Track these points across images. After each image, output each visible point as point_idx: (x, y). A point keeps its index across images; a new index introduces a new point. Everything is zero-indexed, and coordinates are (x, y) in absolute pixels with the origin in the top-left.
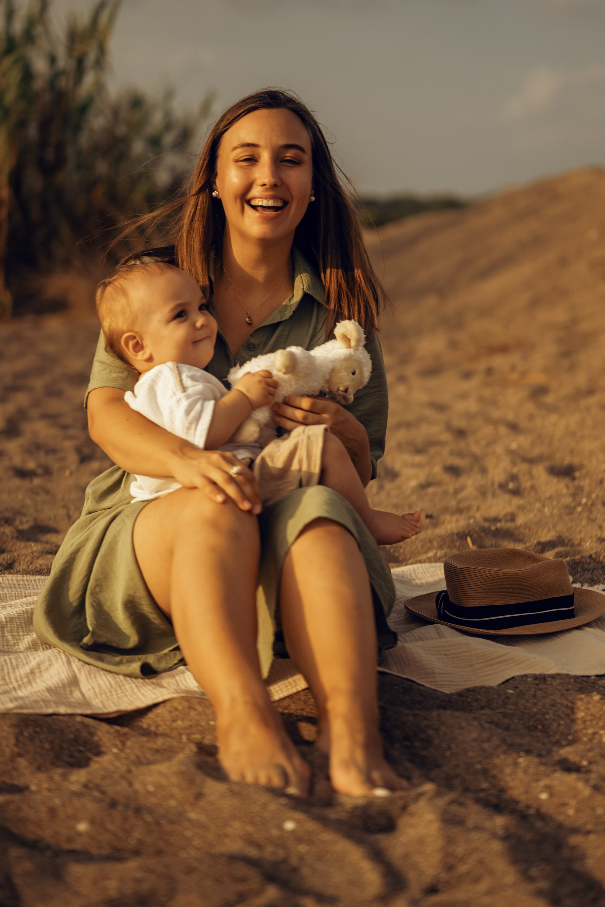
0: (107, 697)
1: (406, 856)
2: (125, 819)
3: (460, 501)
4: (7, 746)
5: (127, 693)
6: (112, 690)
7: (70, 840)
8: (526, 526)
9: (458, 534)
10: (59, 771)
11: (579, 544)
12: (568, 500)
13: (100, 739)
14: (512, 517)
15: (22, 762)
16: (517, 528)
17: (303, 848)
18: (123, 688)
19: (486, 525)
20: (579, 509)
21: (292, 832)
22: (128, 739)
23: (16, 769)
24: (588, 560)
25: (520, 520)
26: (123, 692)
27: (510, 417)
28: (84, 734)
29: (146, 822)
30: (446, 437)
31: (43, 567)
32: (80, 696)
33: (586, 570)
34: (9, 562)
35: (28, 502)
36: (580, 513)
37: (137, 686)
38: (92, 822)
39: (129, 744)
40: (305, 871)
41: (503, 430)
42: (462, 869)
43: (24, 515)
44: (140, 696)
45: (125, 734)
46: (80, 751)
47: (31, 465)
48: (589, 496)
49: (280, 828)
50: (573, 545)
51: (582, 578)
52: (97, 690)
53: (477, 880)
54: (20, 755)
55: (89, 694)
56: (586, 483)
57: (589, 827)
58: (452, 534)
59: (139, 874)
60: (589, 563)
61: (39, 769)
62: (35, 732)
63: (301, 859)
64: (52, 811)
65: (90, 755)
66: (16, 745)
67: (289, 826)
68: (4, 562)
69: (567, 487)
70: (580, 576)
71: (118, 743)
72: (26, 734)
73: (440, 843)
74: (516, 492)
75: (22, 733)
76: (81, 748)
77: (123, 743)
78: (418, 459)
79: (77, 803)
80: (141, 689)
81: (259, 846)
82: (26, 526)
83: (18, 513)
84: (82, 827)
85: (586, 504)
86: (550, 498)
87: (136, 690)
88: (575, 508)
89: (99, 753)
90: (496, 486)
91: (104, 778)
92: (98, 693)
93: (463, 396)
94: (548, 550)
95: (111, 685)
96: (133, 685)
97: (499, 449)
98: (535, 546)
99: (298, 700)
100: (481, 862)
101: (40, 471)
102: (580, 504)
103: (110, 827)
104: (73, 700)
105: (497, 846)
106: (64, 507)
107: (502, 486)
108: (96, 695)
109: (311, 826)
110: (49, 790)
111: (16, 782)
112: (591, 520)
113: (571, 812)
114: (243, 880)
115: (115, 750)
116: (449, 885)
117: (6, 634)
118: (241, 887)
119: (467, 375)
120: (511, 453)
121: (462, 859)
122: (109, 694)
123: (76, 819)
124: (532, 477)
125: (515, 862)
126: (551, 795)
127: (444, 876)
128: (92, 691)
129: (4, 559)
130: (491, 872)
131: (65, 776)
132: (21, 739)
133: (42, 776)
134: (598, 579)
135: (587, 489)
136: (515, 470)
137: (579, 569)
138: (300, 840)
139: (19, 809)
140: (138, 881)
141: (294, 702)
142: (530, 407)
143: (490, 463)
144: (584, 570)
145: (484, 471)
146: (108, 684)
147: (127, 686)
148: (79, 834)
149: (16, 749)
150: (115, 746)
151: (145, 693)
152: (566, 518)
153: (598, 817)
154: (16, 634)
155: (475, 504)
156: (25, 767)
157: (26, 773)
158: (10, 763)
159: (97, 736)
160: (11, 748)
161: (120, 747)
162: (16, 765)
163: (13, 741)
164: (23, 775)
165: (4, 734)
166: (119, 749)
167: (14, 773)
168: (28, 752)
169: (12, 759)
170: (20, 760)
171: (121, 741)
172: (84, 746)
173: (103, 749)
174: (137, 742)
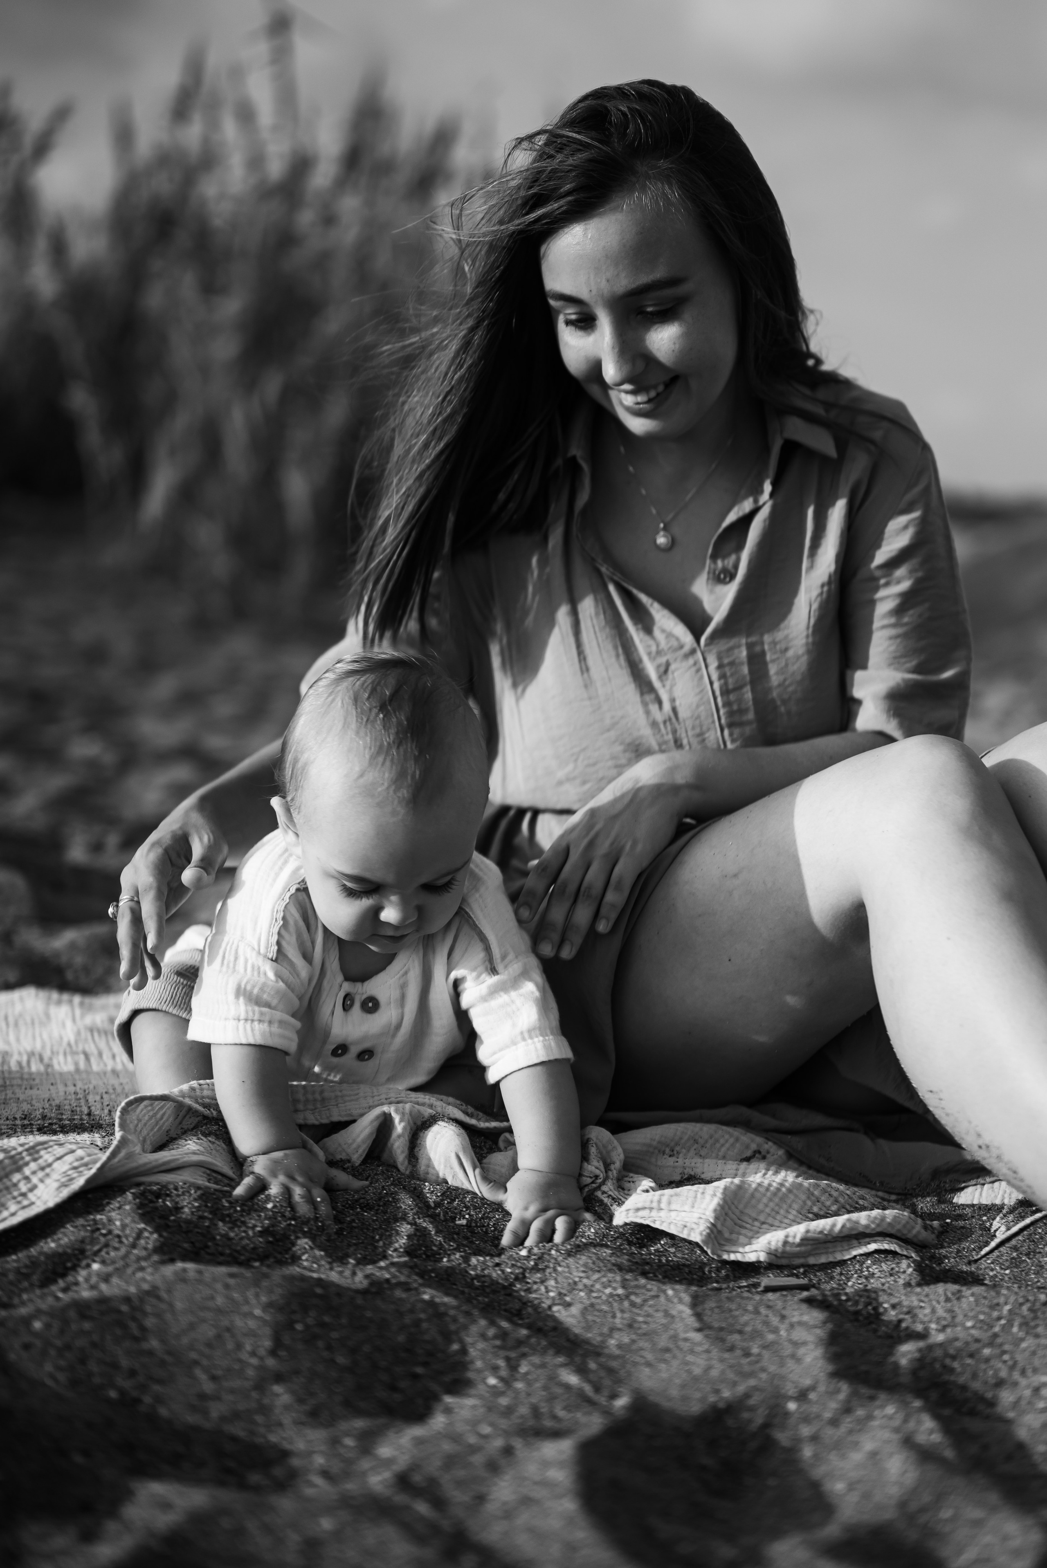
4: (253, 1354)
10: (359, 1424)
13: (464, 1351)
15: (281, 1395)
22: (524, 1355)
23: (265, 1410)
28: (431, 1334)
39: (524, 1368)
45: (520, 1343)
46: (415, 1377)
54: (279, 1378)
61: (315, 1413)
62: (322, 1325)
65: (435, 1387)
66: (273, 1353)
71: (501, 1363)
72: (299, 1327)
76: (419, 1370)
77: (513, 1367)
89: (457, 1388)
91: (449, 1462)
110: (325, 1474)
115: (492, 1381)
131: (367, 1442)
132: (287, 1339)
139: (239, 1532)
149: (271, 1362)
150: (495, 1369)
156: (287, 1408)
157: (287, 1420)
158: (254, 1395)
159: (461, 1341)
160: (261, 1358)
161: (504, 1373)
162: (266, 1401)
163: (268, 1343)
164: (280, 1424)
165: (252, 1324)
166: (502, 1379)
167: (259, 1419)
168: (297, 1372)
169: (260, 1386)
170: (277, 1389)
171: (508, 1359)
172: (425, 1364)
173: (471, 1375)
174: (543, 1366)
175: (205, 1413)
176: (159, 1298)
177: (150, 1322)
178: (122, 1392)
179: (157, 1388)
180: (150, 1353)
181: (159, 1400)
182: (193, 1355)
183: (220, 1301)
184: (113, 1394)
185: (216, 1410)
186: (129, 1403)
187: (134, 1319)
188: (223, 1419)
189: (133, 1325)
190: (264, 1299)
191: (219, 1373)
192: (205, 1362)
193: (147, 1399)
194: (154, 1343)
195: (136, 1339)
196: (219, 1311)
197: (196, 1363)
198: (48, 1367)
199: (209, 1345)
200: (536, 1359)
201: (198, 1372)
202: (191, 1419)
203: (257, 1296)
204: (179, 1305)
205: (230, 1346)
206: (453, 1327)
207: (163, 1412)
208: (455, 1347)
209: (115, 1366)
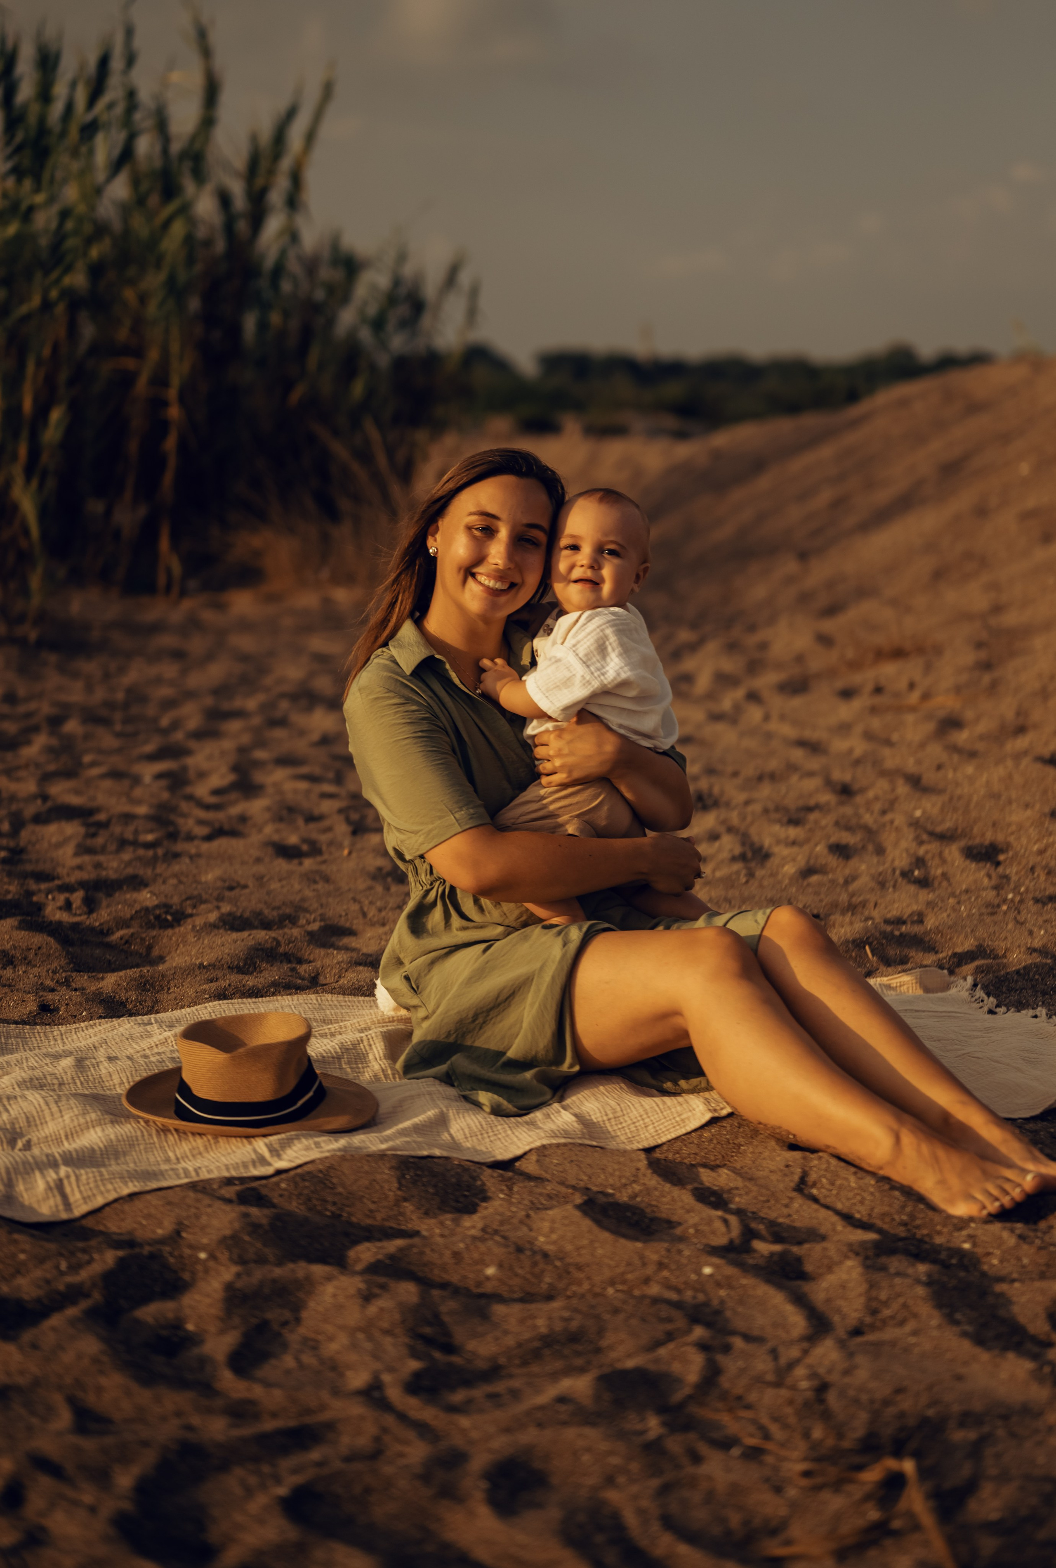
0: (478, 1139)
1: (828, 1301)
2: (535, 1264)
3: (852, 895)
4: (390, 1190)
5: (500, 1136)
6: (483, 1132)
7: (479, 1284)
8: (938, 930)
9: (854, 941)
10: (449, 1216)
11: (1004, 956)
12: (990, 895)
13: (484, 1184)
14: (920, 918)
15: (408, 1207)
16: (927, 933)
17: (722, 1293)
18: (495, 1129)
19: (889, 928)
20: (1005, 908)
21: (711, 1276)
22: (514, 1183)
23: (402, 1214)
24: (1015, 977)
25: (931, 922)
26: (495, 1135)
27: (910, 765)
28: (466, 1178)
29: (556, 1267)
30: (826, 797)
31: (362, 983)
32: (449, 1138)
33: (1012, 989)
34: (313, 975)
35: (308, 893)
36: (1005, 913)
37: (510, 1127)
38: (500, 1266)
39: (516, 1189)
40: (728, 1314)
41: (902, 789)
42: (887, 1312)
43: (306, 910)
44: (515, 1139)
45: (510, 1179)
46: (466, 1196)
47: (293, 839)
48: (1016, 889)
49: (699, 1273)
50: (996, 957)
51: (1007, 1001)
52: (467, 1131)
53: (902, 1323)
54: (405, 1200)
55: (459, 1136)
56: (1012, 871)
57: (1015, 1276)
58: (847, 941)
59: (566, 1314)
60: (1017, 981)
61: (426, 1213)
62: (416, 1175)
63: (722, 1302)
64: (457, 1255)
65: (477, 1201)
66: (399, 1189)
67: (707, 1270)
68: (307, 975)
69: (989, 876)
70: (1006, 998)
71: (504, 1188)
72: (408, 1177)
73: (863, 1287)
74: (924, 883)
75: (403, 1176)
76: (466, 1193)
77: (510, 1189)
78: (793, 832)
79: (482, 1247)
80: (514, 1131)
81: (678, 1291)
82: (315, 927)
83: (300, 908)
84: (490, 1271)
85: (1012, 900)
86: (967, 891)
87: (509, 1132)
88: (999, 906)
89: (486, 1199)
90: (898, 872)
91: (502, 1223)
92: (468, 1135)
93: (844, 728)
94: (966, 964)
95: (481, 1125)
96: (506, 1126)
97: (899, 819)
98: (950, 957)
99: (690, 1143)
100: (905, 1306)
101: (305, 847)
102: (1005, 901)
103: (520, 1271)
104: (442, 1142)
105: (920, 1291)
106: (354, 900)
107: (906, 874)
108: (466, 1138)
109: (730, 1271)
110: (442, 1236)
111: (403, 1227)
112: (1019, 923)
113: (995, 1262)
114: (669, 1320)
115: (502, 1196)
116: (873, 1327)
117: (344, 1066)
118: (669, 1327)
119: (847, 694)
120: (915, 824)
121: (886, 1304)
122: (480, 1137)
123: (483, 1263)
124: (944, 861)
125: (939, 1306)
126: (974, 1245)
127: (868, 1320)
128: (461, 1132)
129: (305, 971)
130: (915, 1316)
131: (457, 1222)
132: (403, 1182)
133: (432, 1221)
134: (1027, 1001)
135: (1014, 878)
136: (921, 851)
137: (1004, 989)
138: (719, 1285)
139: (422, 1253)
140: (566, 1320)
141: (685, 1145)
142: (935, 751)
143: (888, 839)
144: (1010, 990)
145: (880, 851)
146: (478, 1124)
147: (499, 1127)
148: (488, 1278)
149: (399, 1193)
150: (502, 1191)
151: (520, 1136)
152: (988, 919)
153: (1024, 1267)
154: (354, 1066)
155: (872, 898)
156: (412, 1212)
157: (414, 1217)
158: (395, 1208)
159: (481, 1180)
160: (394, 1192)
161: (507, 1192)
162: (401, 1210)
163: (396, 1185)
164: (411, 1219)
165: (385, 1177)
166: (506, 1195)
167: (401, 1218)
168: (413, 1196)
169: (397, 1203)
170: (406, 1204)
171: (507, 1186)
172: (468, 1191)
173: (489, 1194)
174: (525, 1187)
175: (374, 1218)
176: (335, 1169)
177: (335, 1180)
178: (332, 1213)
179: (347, 1209)
180: (340, 1194)
181: (350, 1214)
182: (361, 1194)
183: (366, 1168)
184: (328, 1213)
185: (379, 1216)
186: (336, 1216)
187: (327, 1180)
188: (383, 1219)
189: (327, 1182)
190: (388, 1165)
191: (376, 1200)
192: (367, 1196)
193: (345, 1215)
194: (340, 1189)
195: (331, 1188)
196: (367, 1172)
197: (363, 1196)
198: (294, 1204)
199: (367, 1188)
200: (521, 1185)
201: (365, 1200)
202: (369, 1221)
203: (384, 1164)
204: (346, 1172)
205: (377, 1187)
206: (475, 1174)
207: (354, 1219)
208: (479, 1183)
209: (325, 1201)
